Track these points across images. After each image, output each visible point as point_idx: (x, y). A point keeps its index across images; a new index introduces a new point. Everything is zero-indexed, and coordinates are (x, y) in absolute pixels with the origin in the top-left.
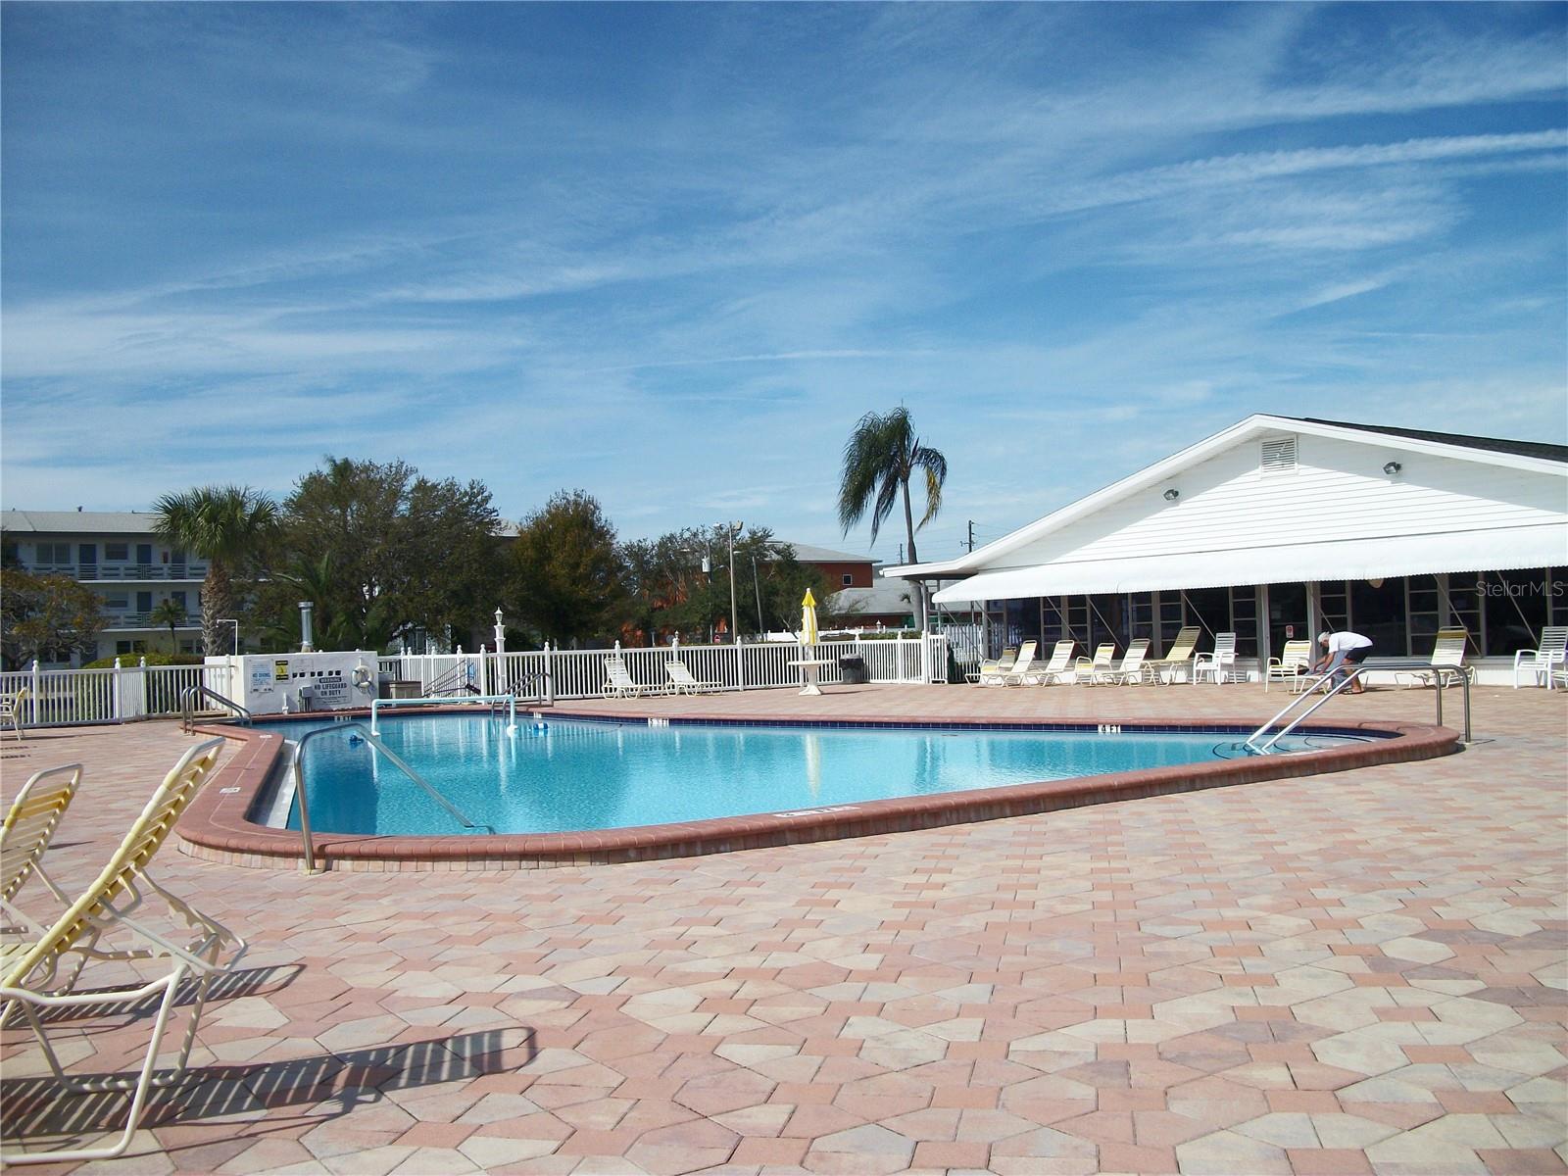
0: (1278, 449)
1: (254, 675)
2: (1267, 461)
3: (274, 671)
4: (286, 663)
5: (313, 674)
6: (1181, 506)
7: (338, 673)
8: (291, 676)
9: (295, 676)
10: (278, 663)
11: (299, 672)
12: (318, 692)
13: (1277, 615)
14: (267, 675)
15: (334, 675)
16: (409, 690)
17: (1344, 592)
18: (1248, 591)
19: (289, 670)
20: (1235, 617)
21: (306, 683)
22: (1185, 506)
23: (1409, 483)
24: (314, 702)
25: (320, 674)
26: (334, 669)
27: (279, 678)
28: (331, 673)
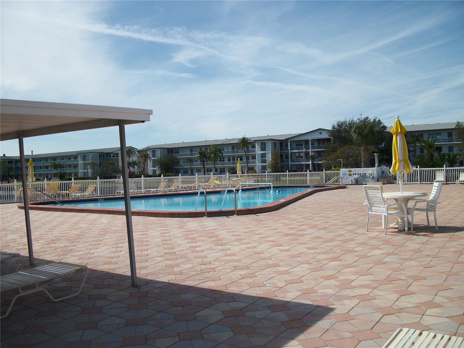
1: (343, 174)
3: (348, 173)
4: (351, 171)
5: (358, 174)
7: (365, 174)
8: (352, 174)
9: (354, 174)
10: (349, 171)
11: (354, 173)
12: (360, 179)
14: (346, 174)
15: (364, 175)
16: (383, 179)
19: (352, 173)
21: (356, 176)
24: (358, 182)
25: (360, 174)
26: (364, 173)
27: (349, 175)
28: (363, 174)
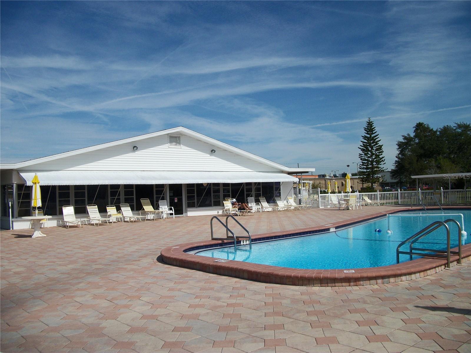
0: (175, 139)
2: (171, 142)
6: (136, 153)
13: (172, 195)
17: (194, 187)
18: (162, 186)
20: (156, 195)
22: (138, 153)
23: (215, 156)
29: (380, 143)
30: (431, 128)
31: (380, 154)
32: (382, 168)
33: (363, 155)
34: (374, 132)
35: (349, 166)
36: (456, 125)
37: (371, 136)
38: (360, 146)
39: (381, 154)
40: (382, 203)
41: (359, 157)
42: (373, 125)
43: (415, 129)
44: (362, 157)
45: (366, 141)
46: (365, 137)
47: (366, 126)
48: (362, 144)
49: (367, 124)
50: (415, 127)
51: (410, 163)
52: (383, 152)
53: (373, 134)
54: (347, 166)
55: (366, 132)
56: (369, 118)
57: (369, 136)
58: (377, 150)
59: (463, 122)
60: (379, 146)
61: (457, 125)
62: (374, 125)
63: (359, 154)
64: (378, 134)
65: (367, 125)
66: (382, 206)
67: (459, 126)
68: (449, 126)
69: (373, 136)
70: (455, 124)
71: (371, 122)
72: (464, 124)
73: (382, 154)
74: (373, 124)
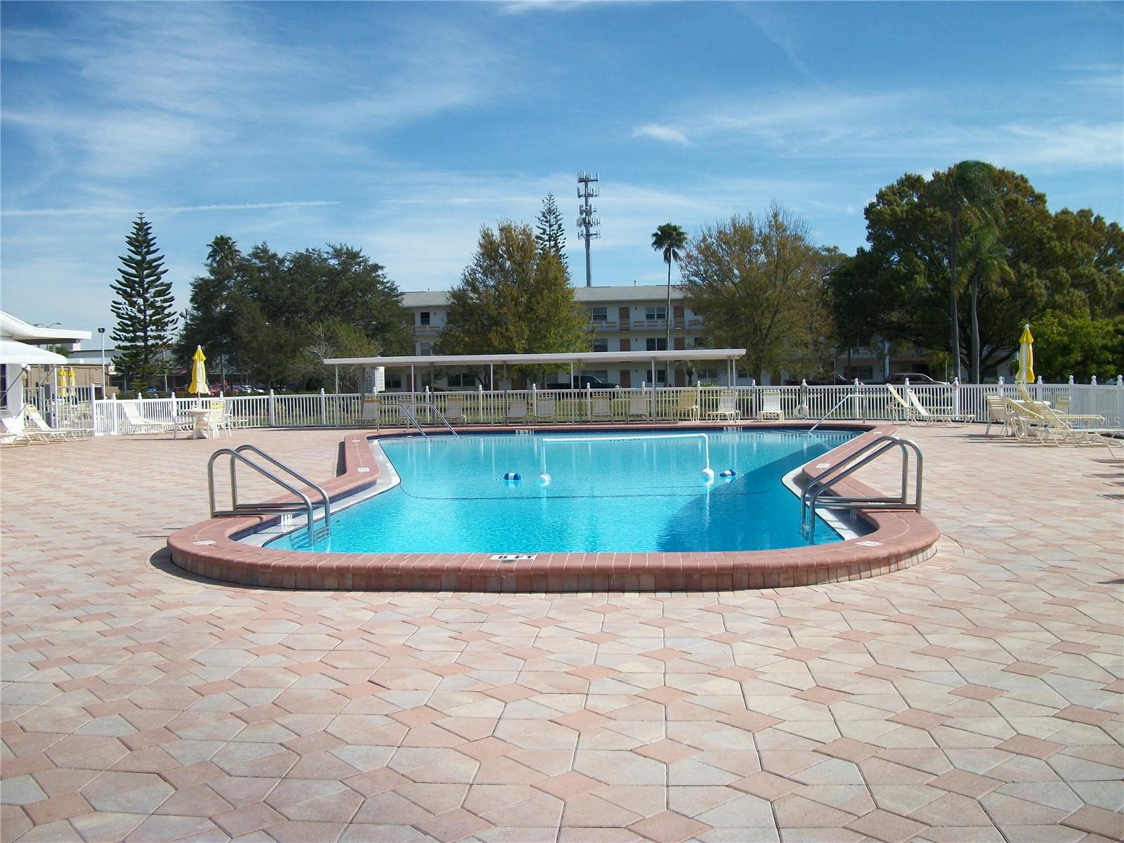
29: (165, 279)
30: (272, 252)
31: (166, 305)
32: (168, 340)
33: (121, 304)
34: (152, 249)
35: (103, 330)
36: (330, 250)
37: (144, 258)
38: (117, 281)
39: (170, 303)
40: (242, 422)
41: (112, 310)
42: (149, 231)
43: (210, 249)
44: (119, 309)
45: (133, 271)
46: (128, 261)
47: (133, 233)
48: (120, 277)
49: (135, 228)
50: (211, 245)
51: (250, 331)
52: (174, 300)
53: (149, 253)
54: (99, 329)
55: (133, 249)
56: (141, 214)
57: (139, 258)
58: (159, 294)
59: (345, 245)
60: (162, 284)
61: (332, 250)
62: (153, 233)
63: (114, 302)
64: (163, 256)
65: (135, 231)
66: (240, 430)
67: (337, 253)
68: (317, 249)
69: (149, 257)
70: (330, 246)
71: (146, 224)
72: (347, 248)
73: (171, 306)
74: (150, 228)
